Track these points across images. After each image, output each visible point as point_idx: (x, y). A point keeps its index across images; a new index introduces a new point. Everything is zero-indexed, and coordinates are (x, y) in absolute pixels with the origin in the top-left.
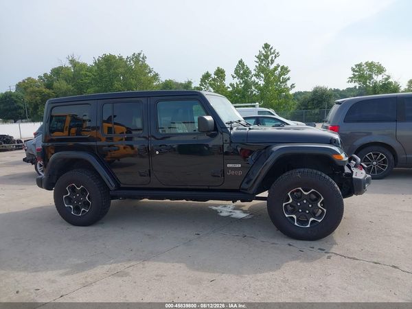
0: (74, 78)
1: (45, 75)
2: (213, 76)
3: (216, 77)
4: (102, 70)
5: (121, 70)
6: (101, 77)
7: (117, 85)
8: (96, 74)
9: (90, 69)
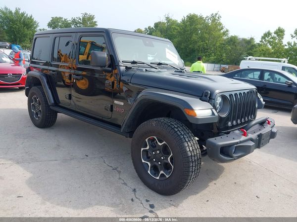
0: (167, 31)
1: (149, 27)
2: (273, 35)
3: (275, 35)
4: (186, 26)
5: (199, 26)
6: (185, 31)
7: (194, 37)
8: (181, 28)
9: (178, 25)
